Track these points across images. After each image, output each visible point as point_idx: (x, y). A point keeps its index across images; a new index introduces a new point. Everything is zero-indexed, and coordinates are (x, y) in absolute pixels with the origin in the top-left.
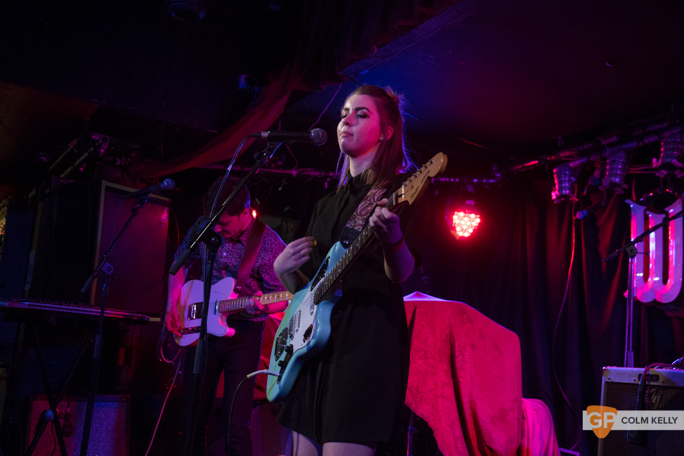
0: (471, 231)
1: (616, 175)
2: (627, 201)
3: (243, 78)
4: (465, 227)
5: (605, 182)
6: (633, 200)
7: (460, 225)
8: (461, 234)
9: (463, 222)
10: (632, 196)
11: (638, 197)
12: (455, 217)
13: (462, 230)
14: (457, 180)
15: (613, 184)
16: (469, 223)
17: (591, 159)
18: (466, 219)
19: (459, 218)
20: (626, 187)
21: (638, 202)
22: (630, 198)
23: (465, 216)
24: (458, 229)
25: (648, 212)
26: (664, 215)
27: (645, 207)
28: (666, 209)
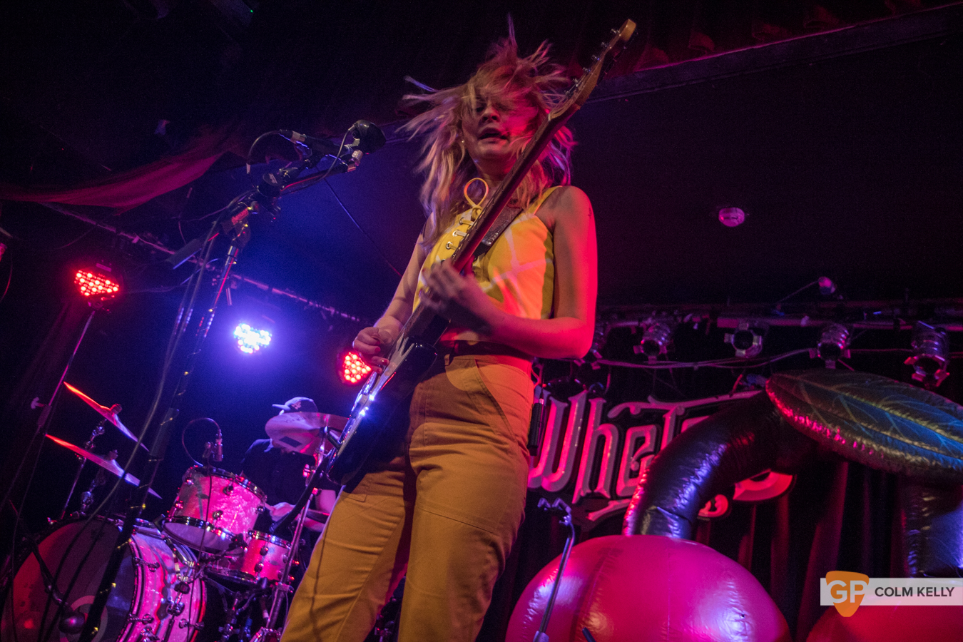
0: (359, 377)
3: (164, 123)
4: (354, 372)
7: (350, 368)
8: (348, 378)
9: (353, 366)
12: (347, 358)
13: (351, 375)
14: (358, 320)
16: (359, 369)
18: (358, 363)
19: (352, 361)
23: (357, 360)
24: (347, 371)
25: (551, 398)
26: (566, 405)
27: (549, 393)
28: (570, 399)
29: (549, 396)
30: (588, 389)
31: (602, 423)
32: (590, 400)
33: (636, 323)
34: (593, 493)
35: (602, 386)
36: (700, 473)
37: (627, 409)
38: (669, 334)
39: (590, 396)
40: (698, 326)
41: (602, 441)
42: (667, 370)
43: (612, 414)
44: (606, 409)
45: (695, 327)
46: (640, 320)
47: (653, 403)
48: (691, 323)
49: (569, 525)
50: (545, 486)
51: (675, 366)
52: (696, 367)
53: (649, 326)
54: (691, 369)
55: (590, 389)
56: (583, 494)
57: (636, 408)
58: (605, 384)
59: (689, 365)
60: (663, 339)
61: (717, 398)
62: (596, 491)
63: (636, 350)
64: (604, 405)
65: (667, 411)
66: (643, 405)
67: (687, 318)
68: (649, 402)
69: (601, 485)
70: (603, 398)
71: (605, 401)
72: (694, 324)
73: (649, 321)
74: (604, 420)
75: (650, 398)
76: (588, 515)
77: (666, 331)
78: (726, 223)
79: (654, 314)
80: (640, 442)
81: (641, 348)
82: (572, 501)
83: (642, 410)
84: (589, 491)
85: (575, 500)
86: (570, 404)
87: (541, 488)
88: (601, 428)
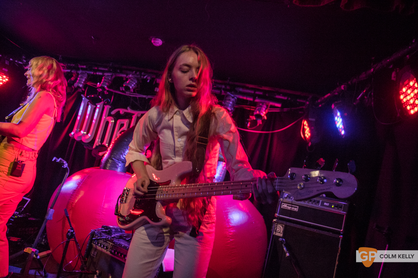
1: (81, 83)
2: (82, 95)
5: (76, 85)
6: (84, 96)
10: (85, 94)
11: (87, 95)
14: (1, 56)
15: (78, 87)
17: (72, 71)
20: (83, 90)
21: (86, 97)
22: (84, 94)
25: (89, 103)
26: (95, 106)
27: (88, 100)
28: (97, 104)
30: (104, 102)
32: (105, 106)
33: (125, 76)
34: (101, 145)
35: (109, 100)
37: (119, 112)
38: (136, 84)
39: (104, 104)
40: (150, 81)
41: (107, 123)
42: (136, 97)
44: (111, 110)
45: (148, 81)
46: (127, 75)
47: (129, 110)
48: (146, 79)
49: (66, 167)
51: (139, 96)
52: (147, 98)
53: (130, 78)
54: (145, 98)
55: (105, 101)
56: (97, 145)
57: (122, 111)
58: (111, 100)
59: (144, 96)
60: (133, 85)
63: (121, 89)
64: (110, 108)
65: (133, 114)
66: (126, 111)
67: (145, 77)
68: (127, 109)
69: (105, 142)
70: (110, 105)
72: (148, 80)
73: (131, 76)
74: (110, 115)
75: (128, 108)
76: (99, 153)
77: (135, 82)
78: (154, 44)
79: (134, 72)
80: (122, 125)
81: (123, 88)
82: (93, 147)
83: (125, 112)
84: (100, 144)
85: (94, 147)
86: (96, 106)
87: (81, 141)
88: (108, 118)
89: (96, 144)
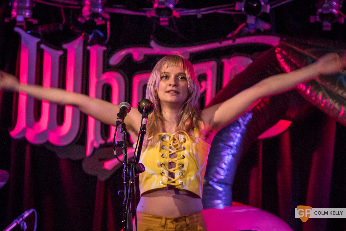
2: (17, 29)
25: (43, 46)
26: (61, 53)
27: (39, 40)
28: (65, 46)
29: (39, 44)
31: (104, 72)
34: (106, 143)
35: (101, 34)
36: (231, 143)
37: (129, 56)
43: (114, 60)
44: (107, 55)
47: (156, 49)
50: (53, 140)
56: (96, 145)
57: (139, 54)
58: (105, 33)
61: (220, 43)
62: (109, 141)
64: (104, 52)
66: (147, 51)
68: (151, 47)
69: (113, 134)
71: (104, 48)
74: (107, 68)
75: (152, 43)
76: (103, 164)
83: (145, 56)
84: (102, 142)
85: (89, 151)
86: (65, 51)
87: (48, 142)
88: (104, 77)
89: (92, 143)
